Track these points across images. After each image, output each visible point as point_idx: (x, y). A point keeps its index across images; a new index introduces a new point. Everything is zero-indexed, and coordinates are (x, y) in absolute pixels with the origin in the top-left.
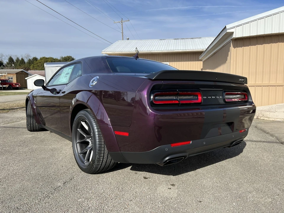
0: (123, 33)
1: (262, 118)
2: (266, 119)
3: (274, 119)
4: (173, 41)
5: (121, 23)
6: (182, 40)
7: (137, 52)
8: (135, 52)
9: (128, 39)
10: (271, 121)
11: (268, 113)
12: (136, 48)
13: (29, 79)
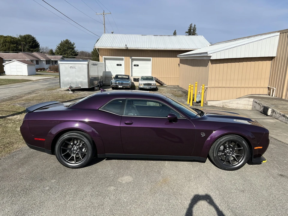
0: (105, 24)
1: (225, 107)
2: (227, 107)
3: (231, 108)
4: (153, 37)
5: (103, 15)
6: (161, 37)
7: (126, 48)
8: (124, 48)
9: (113, 33)
10: (230, 108)
11: (229, 104)
12: (126, 45)
13: (7, 64)
